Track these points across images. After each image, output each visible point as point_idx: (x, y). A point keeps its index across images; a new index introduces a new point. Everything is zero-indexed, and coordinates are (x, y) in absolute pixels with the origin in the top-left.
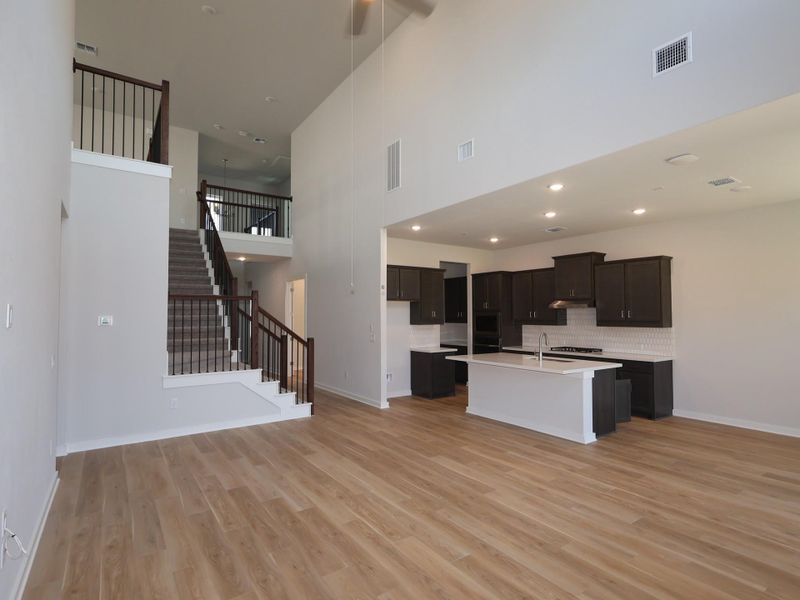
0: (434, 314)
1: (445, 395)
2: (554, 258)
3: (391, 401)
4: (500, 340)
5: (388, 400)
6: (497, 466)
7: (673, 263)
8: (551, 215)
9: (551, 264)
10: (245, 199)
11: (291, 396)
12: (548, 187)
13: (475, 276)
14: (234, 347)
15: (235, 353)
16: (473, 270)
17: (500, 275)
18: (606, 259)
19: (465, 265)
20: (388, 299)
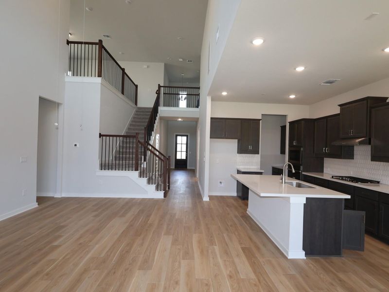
0: (250, 148)
2: (339, 105)
3: (211, 197)
4: (301, 167)
5: (209, 196)
8: (300, 69)
10: (177, 91)
11: (153, 186)
13: (290, 123)
14: (145, 161)
15: (145, 163)
16: (290, 119)
19: (285, 116)
20: (211, 138)
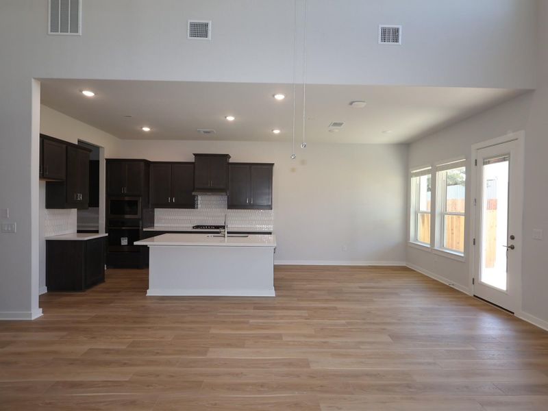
0: (80, 197)
1: (94, 284)
2: (194, 154)
6: (268, 337)
7: (275, 169)
9: (192, 159)
12: (274, 96)
13: (107, 160)
16: (107, 154)
17: (142, 164)
18: (231, 161)
19: (97, 148)
